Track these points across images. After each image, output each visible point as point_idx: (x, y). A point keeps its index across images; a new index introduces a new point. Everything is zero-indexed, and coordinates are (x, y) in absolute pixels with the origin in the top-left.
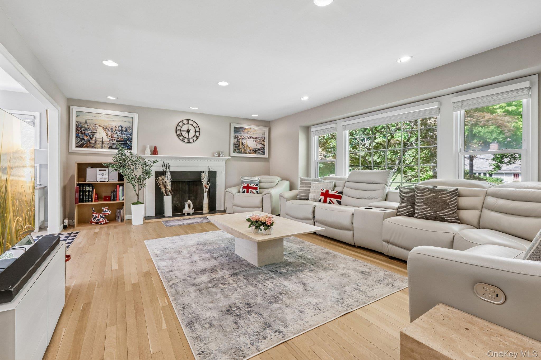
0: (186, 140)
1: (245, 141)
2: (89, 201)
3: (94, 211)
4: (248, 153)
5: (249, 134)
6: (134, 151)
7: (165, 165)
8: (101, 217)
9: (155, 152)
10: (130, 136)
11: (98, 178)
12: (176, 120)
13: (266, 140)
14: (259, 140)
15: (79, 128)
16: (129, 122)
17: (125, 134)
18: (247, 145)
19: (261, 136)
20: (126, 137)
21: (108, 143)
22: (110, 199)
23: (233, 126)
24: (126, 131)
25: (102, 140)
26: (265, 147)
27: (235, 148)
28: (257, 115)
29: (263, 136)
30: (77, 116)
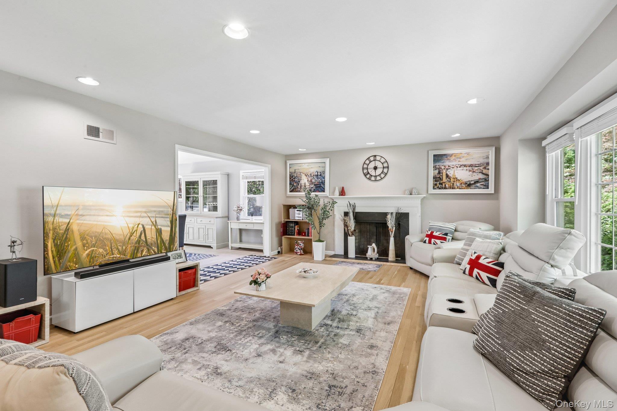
0: (373, 178)
1: (451, 173)
2: (292, 235)
3: (296, 243)
4: (456, 187)
5: (459, 161)
6: (327, 193)
7: (351, 206)
8: (298, 248)
9: (342, 193)
10: (324, 180)
11: (296, 217)
12: (363, 158)
13: (490, 167)
14: (476, 168)
15: (291, 177)
16: (322, 167)
17: (320, 178)
18: (454, 177)
19: (482, 161)
20: (321, 181)
22: (305, 235)
23: (432, 154)
24: (320, 175)
25: (305, 185)
26: (488, 178)
27: (436, 183)
28: (457, 135)
29: (486, 161)
30: (290, 168)
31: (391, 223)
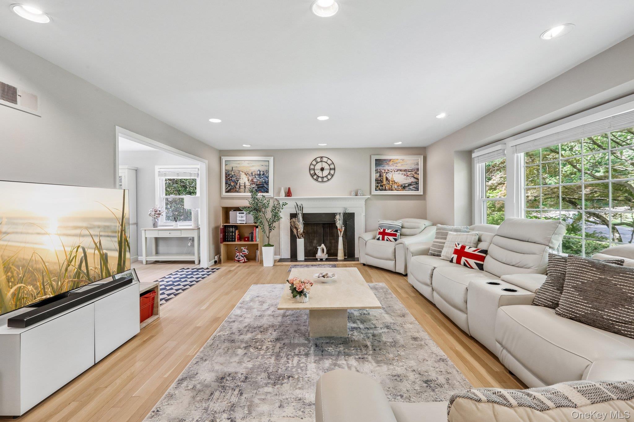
0: (320, 179)
1: (390, 176)
2: (232, 241)
3: (237, 250)
4: (394, 189)
5: (396, 166)
6: (271, 194)
7: (299, 207)
8: (241, 256)
9: (289, 193)
10: (267, 179)
11: (238, 221)
12: (309, 159)
13: (419, 172)
14: (409, 173)
15: (227, 175)
16: (266, 166)
17: (262, 178)
18: (393, 180)
19: (413, 167)
20: (264, 181)
22: (248, 241)
23: (374, 158)
24: (263, 175)
25: (245, 185)
26: (418, 181)
27: (378, 185)
28: (400, 143)
29: (416, 167)
30: (226, 165)
31: (339, 223)
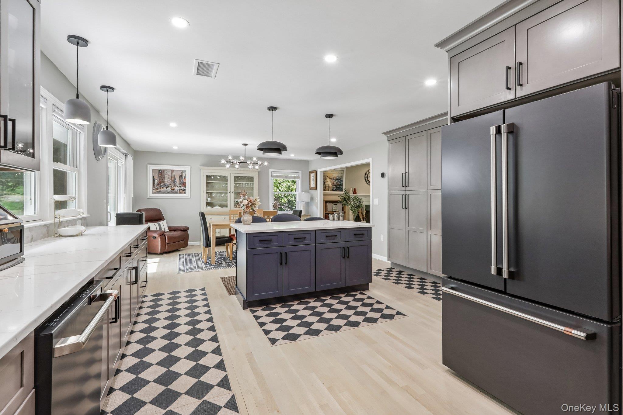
9: (355, 192)
10: (342, 182)
11: (333, 210)
12: (365, 170)
16: (341, 173)
17: (339, 181)
21: (331, 187)
25: (329, 186)
